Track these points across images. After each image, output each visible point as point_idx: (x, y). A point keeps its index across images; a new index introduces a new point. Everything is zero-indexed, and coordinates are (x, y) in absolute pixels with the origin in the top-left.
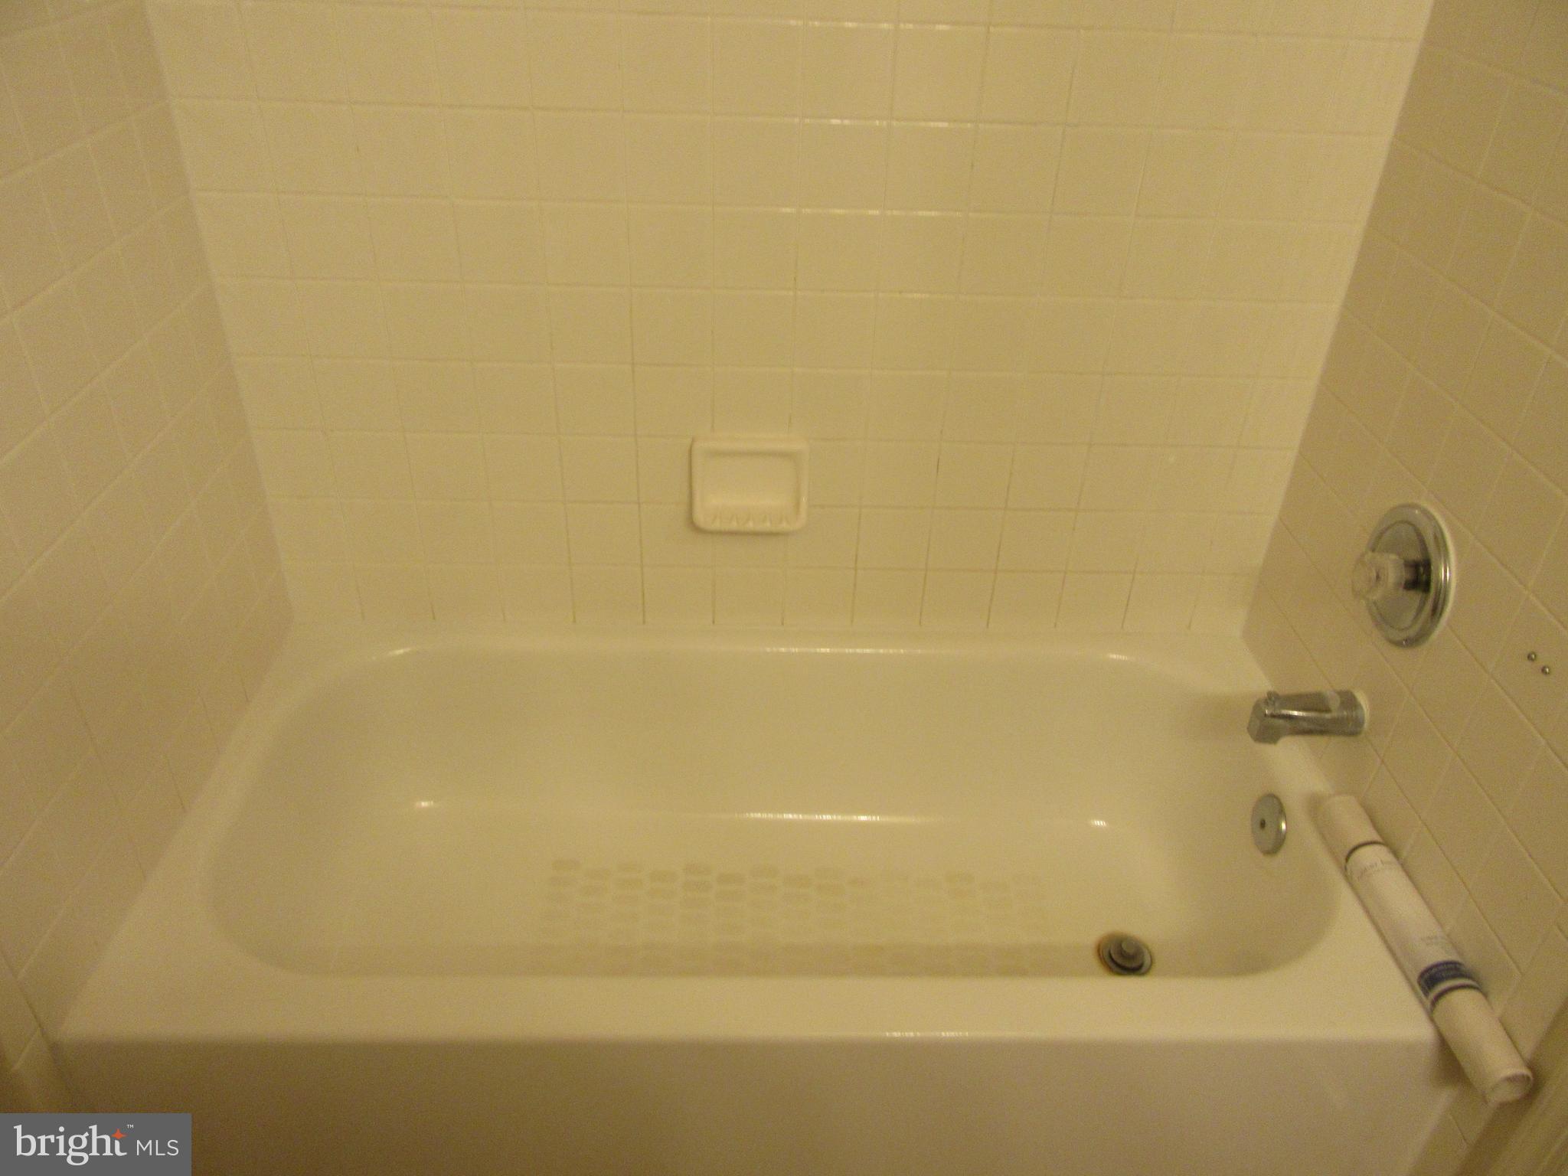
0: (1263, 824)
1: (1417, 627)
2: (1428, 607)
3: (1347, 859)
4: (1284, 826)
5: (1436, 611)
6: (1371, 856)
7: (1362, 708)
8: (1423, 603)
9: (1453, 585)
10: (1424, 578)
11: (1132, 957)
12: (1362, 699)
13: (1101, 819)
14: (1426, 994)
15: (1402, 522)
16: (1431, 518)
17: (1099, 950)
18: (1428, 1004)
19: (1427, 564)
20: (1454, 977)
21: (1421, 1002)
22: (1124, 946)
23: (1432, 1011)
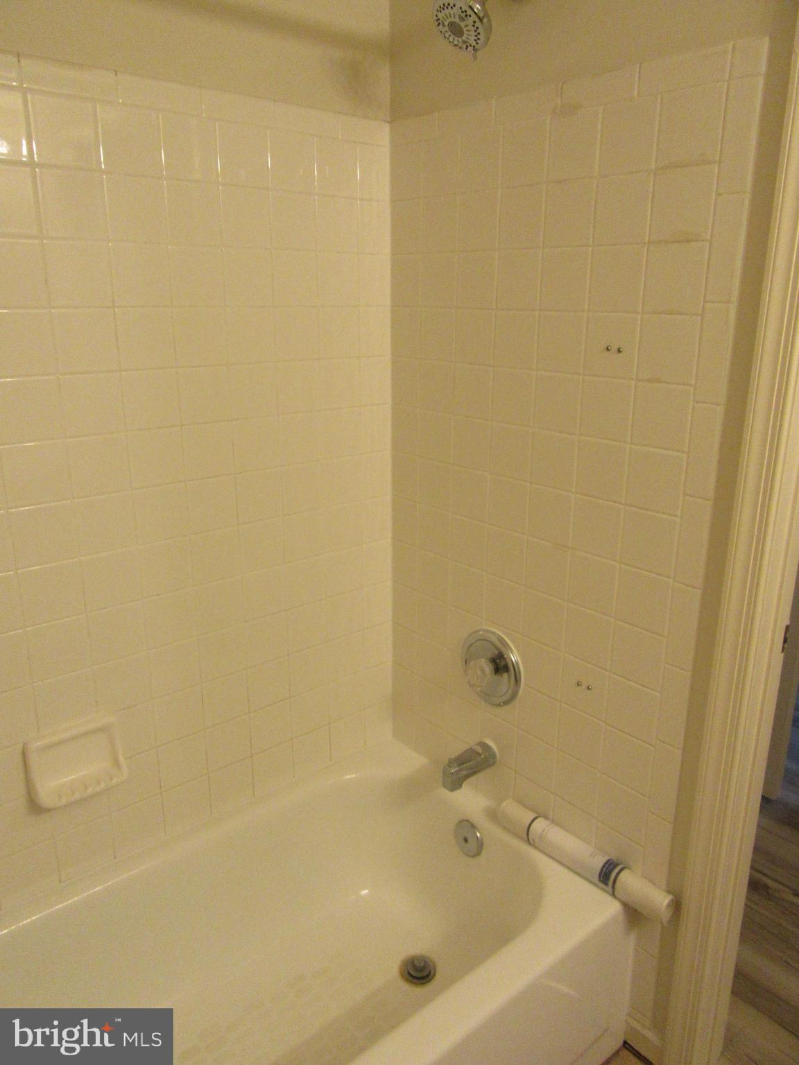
0: (466, 840)
1: (510, 692)
2: (513, 678)
3: (528, 834)
4: (478, 835)
5: (517, 680)
6: (540, 825)
7: (493, 749)
8: (509, 677)
9: (520, 662)
10: (502, 663)
11: (421, 969)
12: (491, 744)
13: (364, 889)
14: (606, 884)
15: (478, 640)
16: (494, 633)
17: (402, 975)
18: (609, 889)
19: (501, 656)
20: (615, 867)
21: (605, 891)
22: (417, 964)
23: (613, 892)
